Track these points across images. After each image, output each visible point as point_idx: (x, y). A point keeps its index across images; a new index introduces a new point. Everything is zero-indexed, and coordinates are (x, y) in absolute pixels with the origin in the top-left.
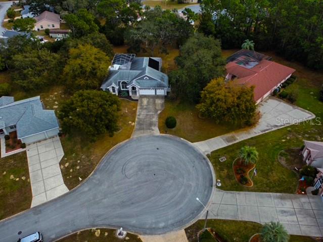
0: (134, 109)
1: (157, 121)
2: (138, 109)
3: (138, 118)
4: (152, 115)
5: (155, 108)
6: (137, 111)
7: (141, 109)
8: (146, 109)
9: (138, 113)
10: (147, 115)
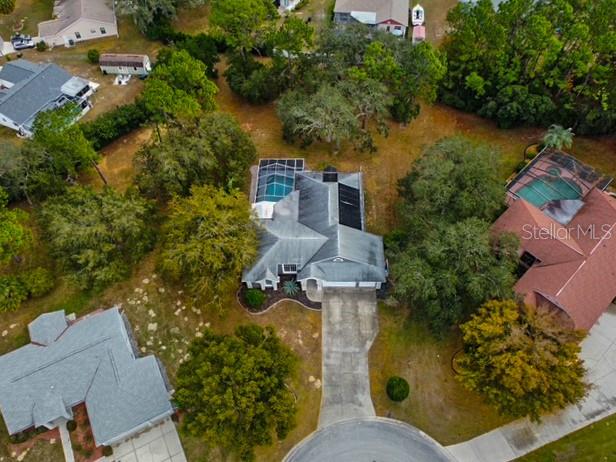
0: (316, 335)
1: (367, 374)
2: (324, 335)
3: (327, 365)
4: (354, 353)
5: (360, 333)
6: (324, 341)
7: (329, 333)
8: (340, 333)
9: (324, 349)
10: (344, 354)
